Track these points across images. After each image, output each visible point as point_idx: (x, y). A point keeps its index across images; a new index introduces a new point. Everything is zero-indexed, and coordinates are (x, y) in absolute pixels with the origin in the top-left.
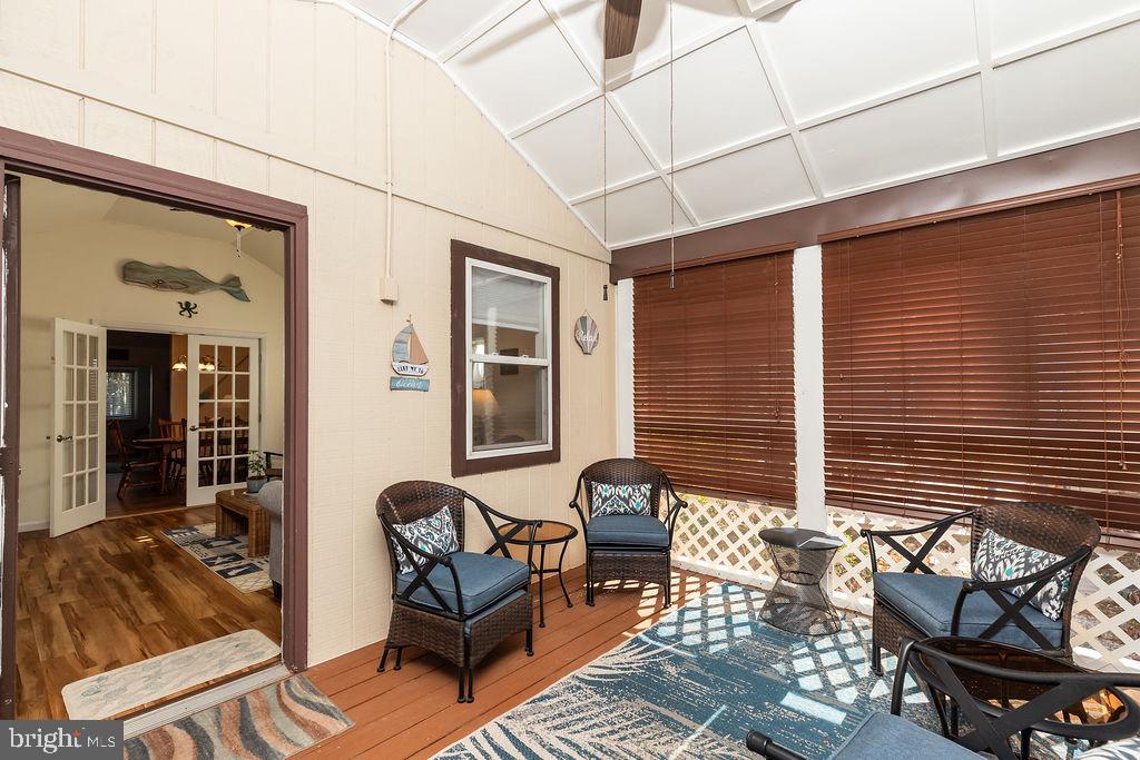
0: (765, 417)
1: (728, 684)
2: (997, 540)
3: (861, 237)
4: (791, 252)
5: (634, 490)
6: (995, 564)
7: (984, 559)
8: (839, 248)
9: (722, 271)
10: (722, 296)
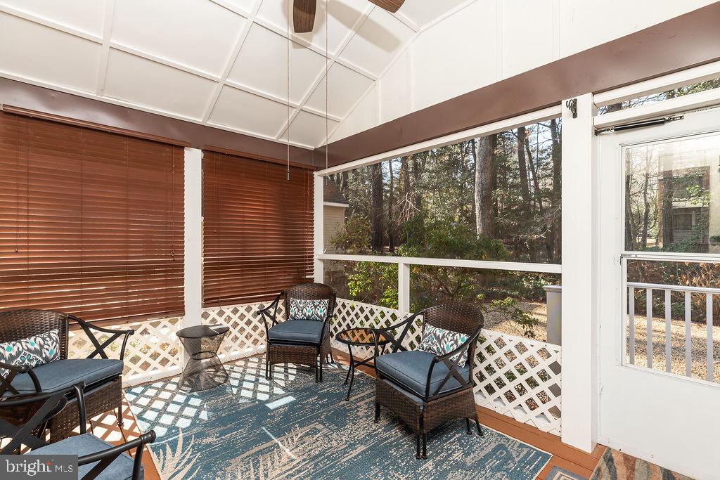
0: (161, 257)
1: (244, 421)
2: (298, 301)
3: (228, 155)
4: (183, 148)
5: (44, 339)
6: (302, 310)
7: (297, 309)
8: (215, 156)
9: (125, 143)
10: (125, 162)
